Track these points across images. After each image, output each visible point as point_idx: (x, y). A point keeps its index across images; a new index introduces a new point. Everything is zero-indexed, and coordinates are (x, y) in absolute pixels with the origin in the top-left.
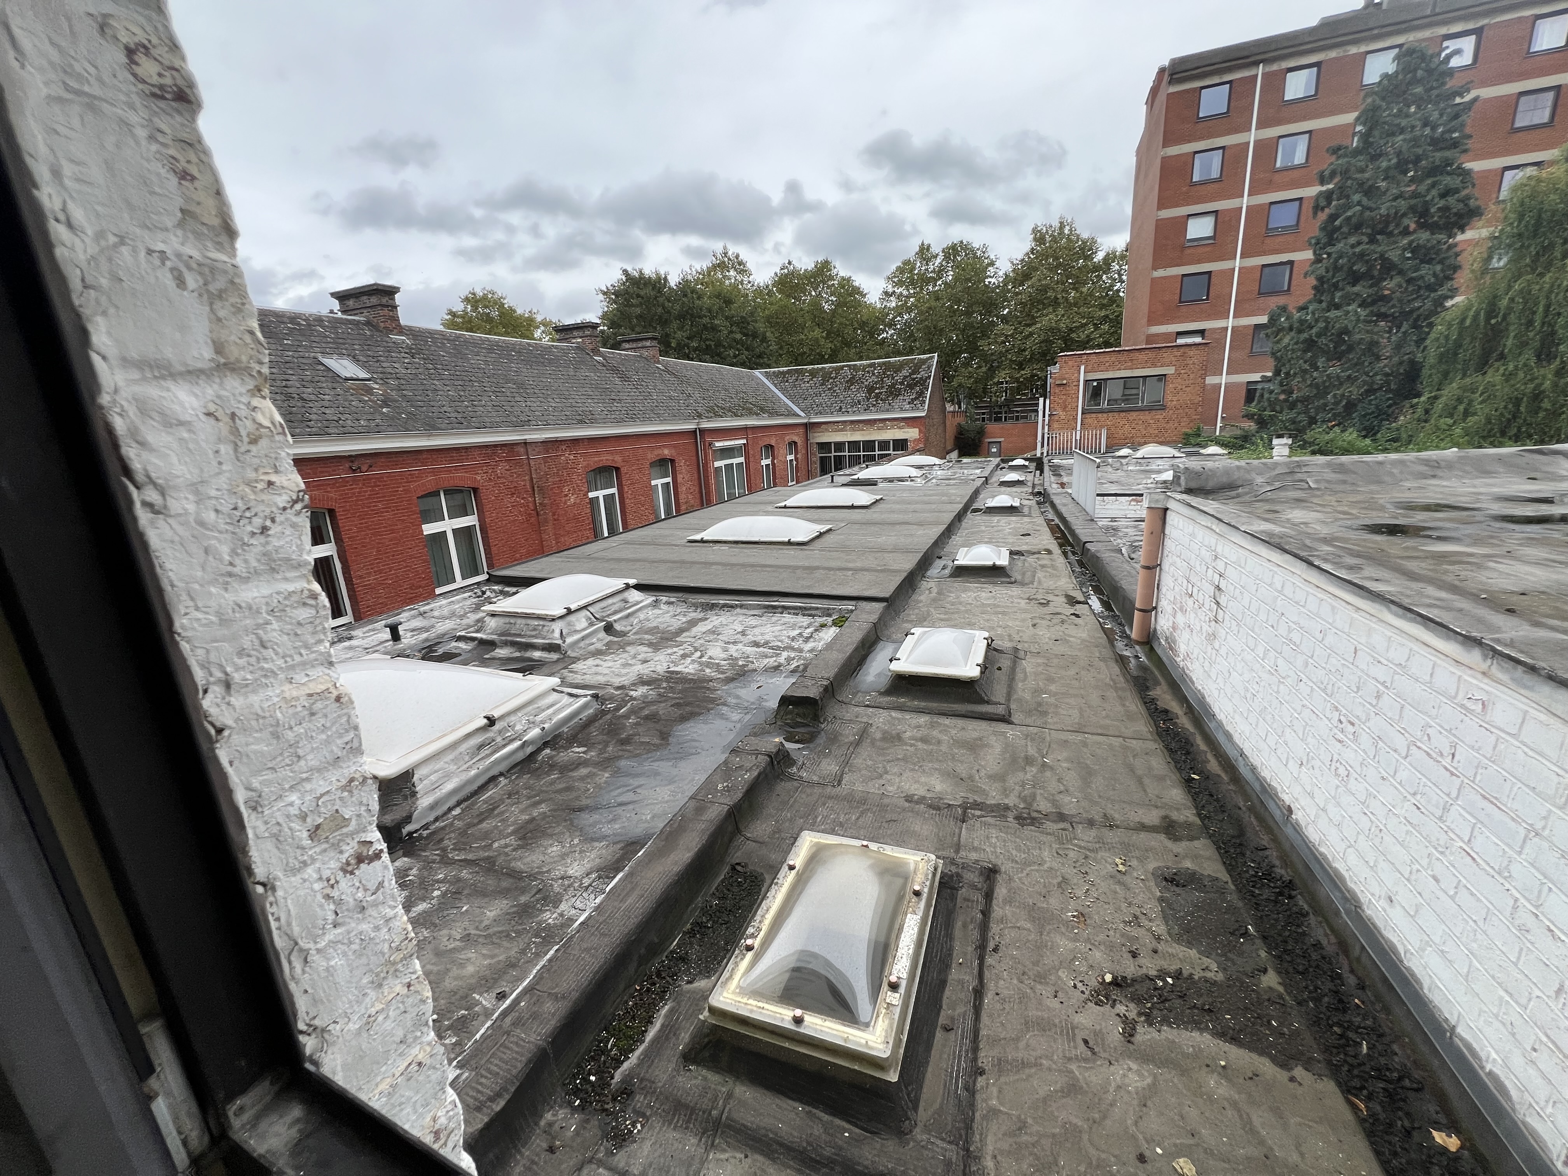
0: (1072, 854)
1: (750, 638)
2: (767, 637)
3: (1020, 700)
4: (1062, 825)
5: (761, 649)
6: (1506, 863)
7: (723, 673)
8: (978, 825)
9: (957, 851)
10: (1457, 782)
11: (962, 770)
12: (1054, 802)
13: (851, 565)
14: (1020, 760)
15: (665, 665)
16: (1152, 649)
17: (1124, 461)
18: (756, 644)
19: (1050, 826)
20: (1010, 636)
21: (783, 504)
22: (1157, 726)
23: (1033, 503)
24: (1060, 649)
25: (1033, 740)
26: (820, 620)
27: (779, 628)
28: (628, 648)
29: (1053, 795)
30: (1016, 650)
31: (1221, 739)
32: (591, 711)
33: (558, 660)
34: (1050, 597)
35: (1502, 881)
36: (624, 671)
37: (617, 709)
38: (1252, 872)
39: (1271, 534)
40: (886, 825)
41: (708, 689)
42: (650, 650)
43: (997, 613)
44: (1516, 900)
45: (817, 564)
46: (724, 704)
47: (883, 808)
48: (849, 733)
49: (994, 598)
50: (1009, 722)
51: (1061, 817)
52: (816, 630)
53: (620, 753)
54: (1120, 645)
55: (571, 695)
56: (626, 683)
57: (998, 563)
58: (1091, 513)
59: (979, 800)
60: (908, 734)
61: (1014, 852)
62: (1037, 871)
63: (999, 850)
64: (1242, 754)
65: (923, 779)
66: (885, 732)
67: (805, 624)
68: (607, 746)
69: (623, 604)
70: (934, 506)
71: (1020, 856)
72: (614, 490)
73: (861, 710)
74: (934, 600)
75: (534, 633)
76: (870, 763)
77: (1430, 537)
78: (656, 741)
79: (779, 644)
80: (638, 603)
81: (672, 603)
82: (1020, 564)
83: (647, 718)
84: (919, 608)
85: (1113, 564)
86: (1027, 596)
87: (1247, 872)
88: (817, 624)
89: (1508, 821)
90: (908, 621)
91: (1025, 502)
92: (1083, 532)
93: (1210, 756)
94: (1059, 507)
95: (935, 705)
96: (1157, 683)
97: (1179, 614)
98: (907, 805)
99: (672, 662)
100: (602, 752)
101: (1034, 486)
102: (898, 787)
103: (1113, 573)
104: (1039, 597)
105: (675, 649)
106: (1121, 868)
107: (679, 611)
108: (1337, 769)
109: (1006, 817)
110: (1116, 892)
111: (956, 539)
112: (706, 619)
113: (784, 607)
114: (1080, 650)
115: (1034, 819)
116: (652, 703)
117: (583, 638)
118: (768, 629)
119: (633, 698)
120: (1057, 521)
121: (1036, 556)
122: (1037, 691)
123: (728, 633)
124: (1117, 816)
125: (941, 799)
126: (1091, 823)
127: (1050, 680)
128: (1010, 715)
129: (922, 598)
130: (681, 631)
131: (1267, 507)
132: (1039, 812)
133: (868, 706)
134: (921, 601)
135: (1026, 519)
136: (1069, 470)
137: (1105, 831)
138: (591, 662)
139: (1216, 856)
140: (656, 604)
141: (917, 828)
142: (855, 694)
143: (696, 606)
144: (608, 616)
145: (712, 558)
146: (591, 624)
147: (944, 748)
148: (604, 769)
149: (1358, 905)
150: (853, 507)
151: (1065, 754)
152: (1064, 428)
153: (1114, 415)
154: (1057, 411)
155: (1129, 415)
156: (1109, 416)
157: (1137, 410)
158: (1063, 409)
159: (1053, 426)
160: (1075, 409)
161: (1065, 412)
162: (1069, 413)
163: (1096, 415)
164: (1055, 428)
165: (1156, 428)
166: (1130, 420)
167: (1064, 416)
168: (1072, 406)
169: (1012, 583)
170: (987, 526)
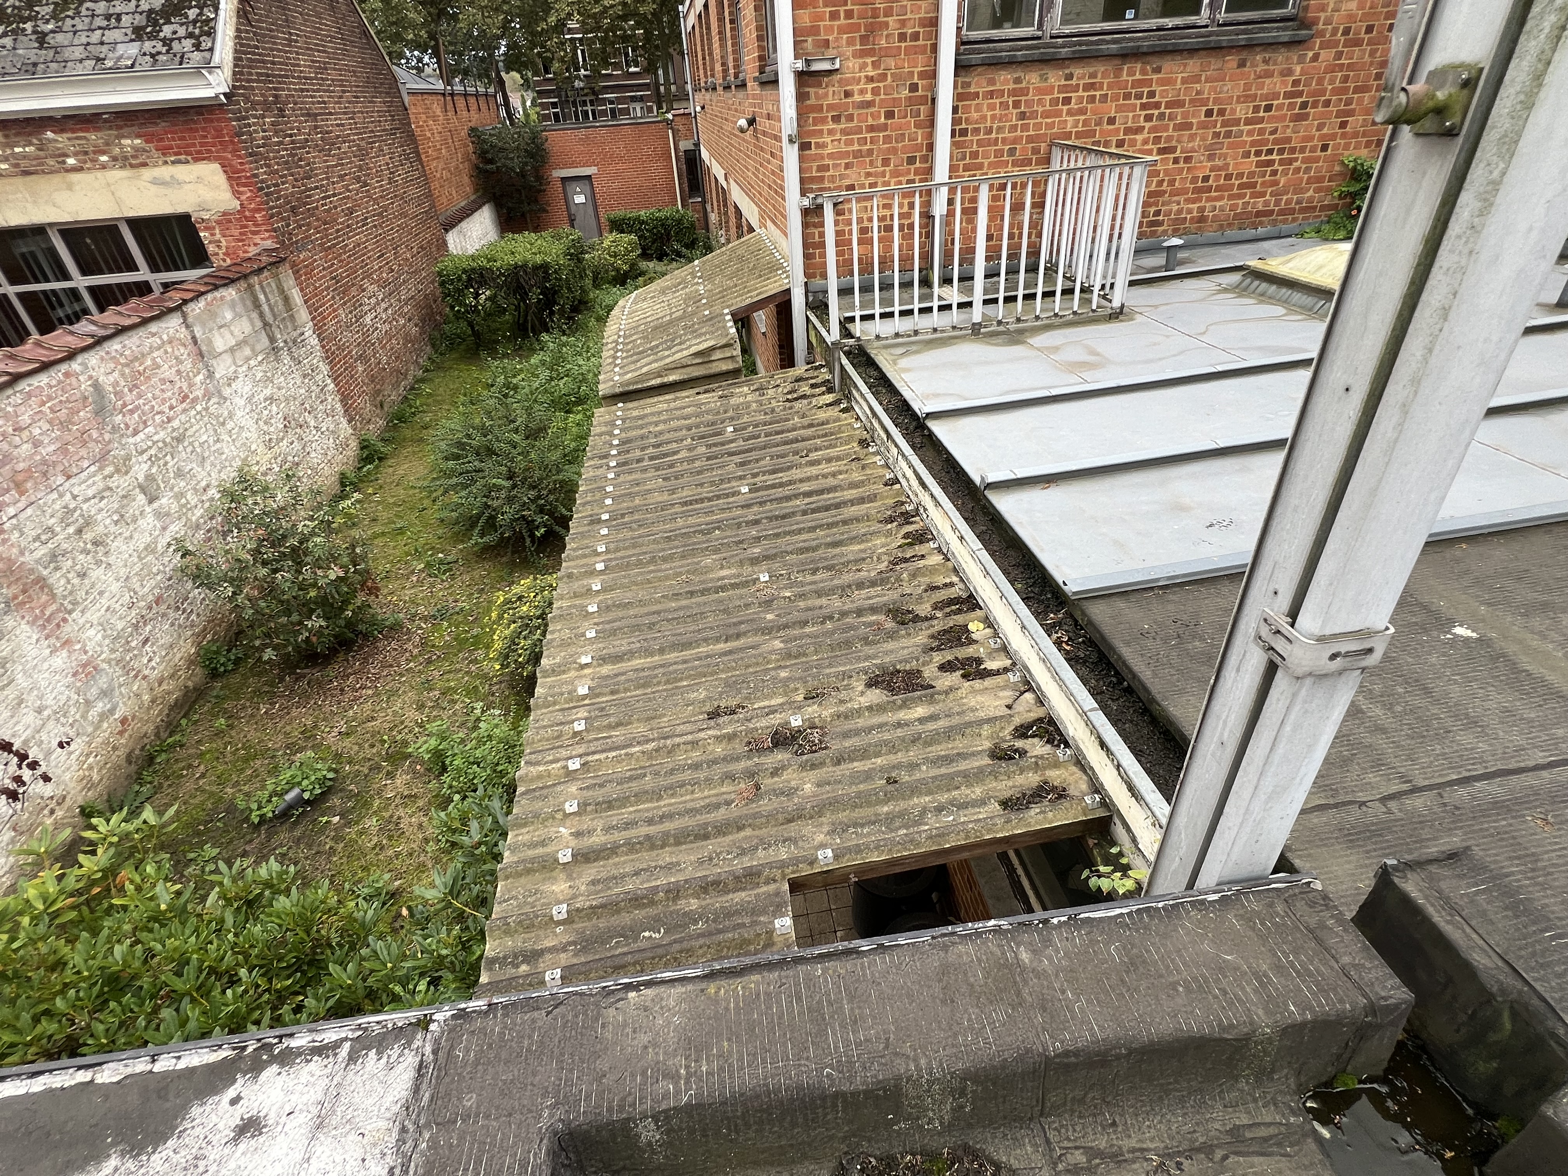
152: (870, 152)
153: (1093, 75)
154: (831, 53)
155: (1155, 77)
156: (1074, 82)
157: (1192, 51)
158: (864, 39)
159: (818, 145)
160: (921, 42)
161: (869, 60)
162: (891, 62)
163: (1018, 81)
164: (831, 156)
165: (1253, 143)
166: (1157, 106)
167: (870, 86)
168: (903, 23)
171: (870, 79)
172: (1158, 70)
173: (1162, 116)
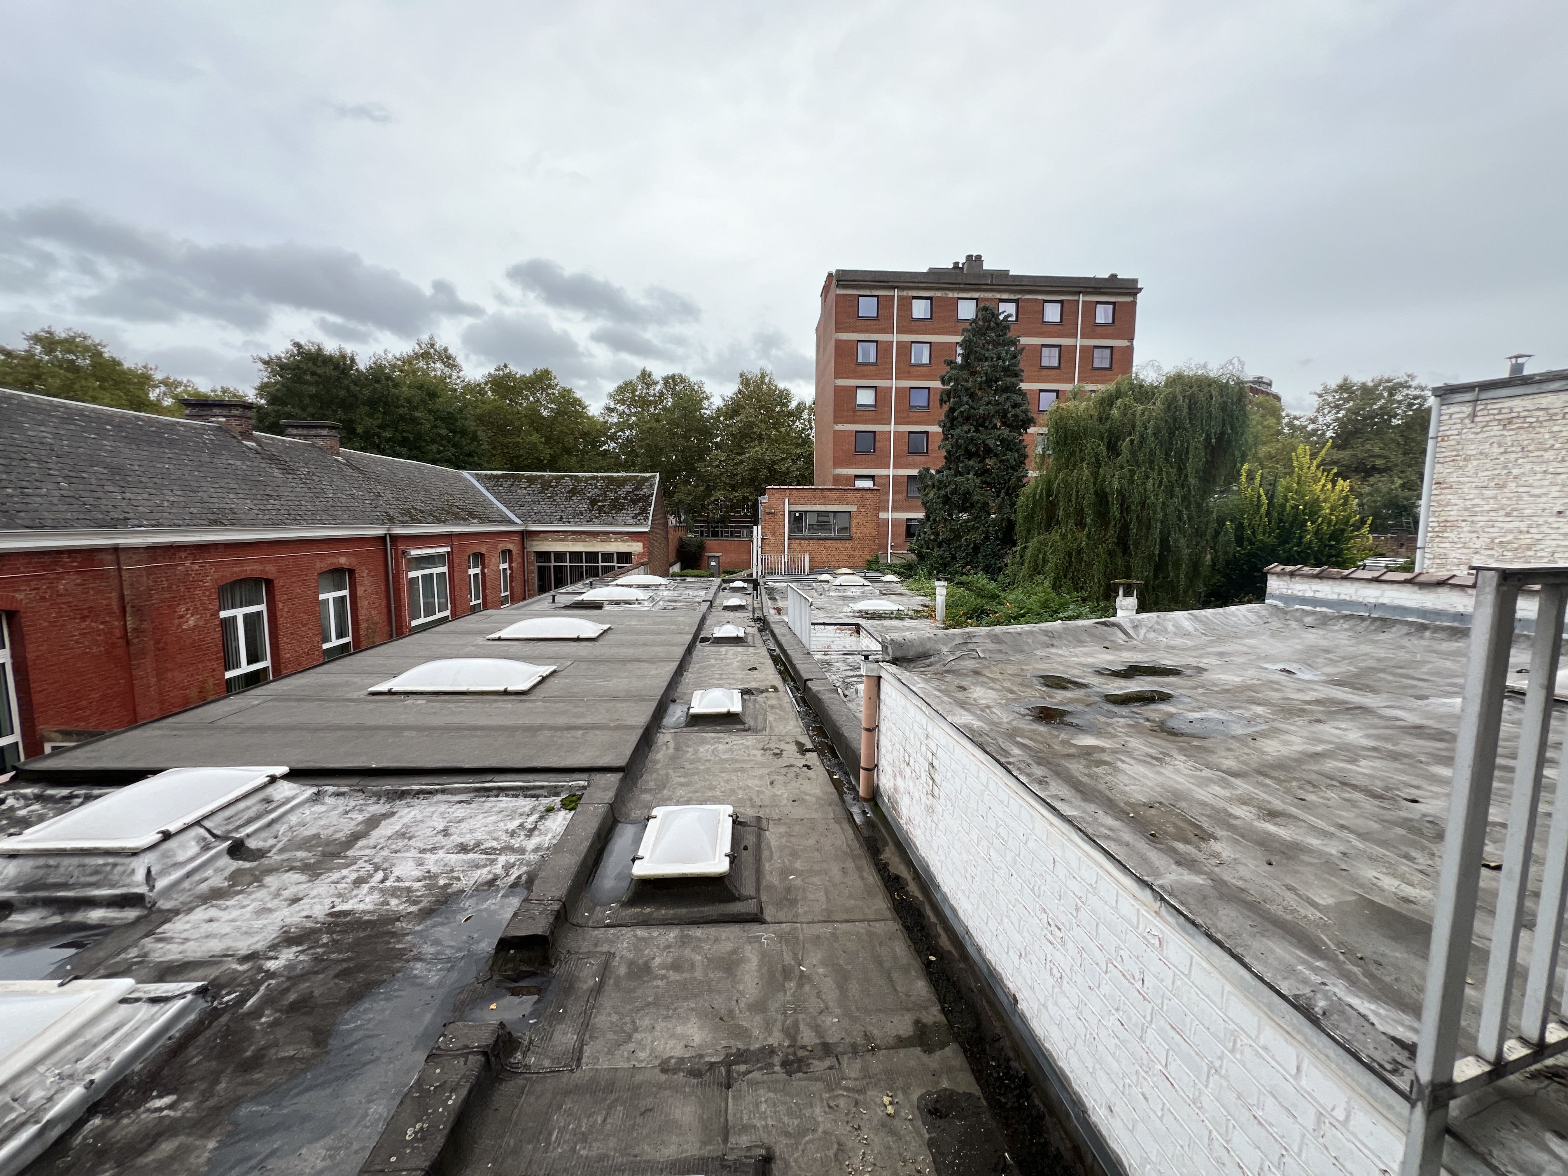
0: (842, 1102)
1: (456, 839)
2: (479, 836)
3: (770, 887)
4: (827, 1062)
5: (471, 855)
6: (1197, 1094)
7: (415, 903)
8: (744, 1086)
9: (726, 1140)
10: (1149, 1006)
11: (719, 1002)
12: (818, 1029)
13: (580, 721)
14: (778, 975)
15: (327, 902)
16: (876, 804)
17: (826, 586)
18: (464, 848)
19: (819, 1066)
20: (751, 800)
21: (496, 636)
22: (893, 899)
23: (753, 631)
24: (798, 812)
25: (787, 942)
26: (546, 802)
27: (494, 818)
28: (268, 880)
29: (815, 1018)
30: (759, 819)
31: (948, 913)
32: (192, 1017)
33: (138, 921)
34: (783, 746)
35: (1197, 1111)
36: (258, 924)
37: (241, 1001)
38: (995, 1075)
39: (972, 730)
40: (639, 1120)
41: (394, 934)
42: (304, 878)
43: (736, 770)
44: (1210, 1132)
45: (540, 721)
46: (418, 958)
47: (635, 1090)
48: (588, 978)
49: (731, 750)
50: (762, 921)
51: (827, 1049)
52: (541, 818)
53: (241, 1091)
54: (848, 798)
55: (154, 1000)
56: (260, 946)
57: (732, 710)
58: (807, 646)
59: (741, 1046)
60: (658, 960)
61: (786, 1119)
62: (811, 1141)
63: (770, 1122)
64: (968, 932)
65: (679, 1029)
66: (631, 964)
67: (527, 809)
68: (217, 1082)
69: (262, 807)
70: (664, 637)
71: (793, 1123)
72: (262, 608)
73: (599, 933)
74: (673, 759)
75: (93, 879)
76: (615, 1018)
77: (1071, 725)
78: (307, 1051)
79: (494, 844)
80: (288, 800)
81: (343, 794)
82: (750, 705)
83: (293, 1008)
84: (657, 771)
85: (833, 707)
86: (761, 746)
87: (991, 1074)
88: (542, 808)
89: (1193, 1054)
90: (646, 791)
91: (749, 630)
92: (804, 669)
93: (940, 930)
94: (780, 637)
95: (683, 911)
96: (886, 844)
97: (899, 778)
98: (664, 1077)
99: (339, 895)
100: (206, 1095)
101: (754, 609)
102: (652, 1050)
103: (834, 717)
104: (772, 746)
105: (345, 872)
106: (890, 1110)
107: (352, 803)
108: (1051, 969)
109: (772, 1065)
110: (890, 1148)
111: (689, 677)
112: (393, 814)
113: (501, 789)
114: (816, 811)
115: (800, 1060)
116: (304, 976)
117: (188, 875)
118: (479, 822)
119: (270, 975)
120: (778, 651)
121: (765, 694)
122: (784, 872)
123: (424, 835)
124: (875, 1032)
125: (701, 1056)
126: (854, 1050)
127: (794, 854)
128: (762, 913)
129: (659, 756)
130: (355, 837)
131: (957, 682)
132: (803, 1047)
133: (608, 926)
134: (658, 762)
135: (751, 650)
136: (784, 593)
137: (868, 1056)
138: (200, 914)
139: (966, 1065)
140: (317, 797)
141: (677, 1114)
142: (591, 911)
143: (378, 796)
144: (237, 829)
145: (404, 719)
146: (206, 848)
147: (698, 974)
148: (206, 1135)
149: (1085, 1111)
150: (578, 639)
151: (819, 956)
152: (774, 550)
153: (813, 542)
154: (767, 536)
156: (810, 542)
157: (831, 539)
158: (773, 534)
159: (765, 548)
160: (783, 535)
161: (774, 537)
162: (778, 538)
163: (800, 541)
164: (767, 550)
165: (846, 554)
166: (826, 547)
168: (780, 532)
169: (746, 731)
170: (716, 660)
171: (774, 540)
172: (825, 542)
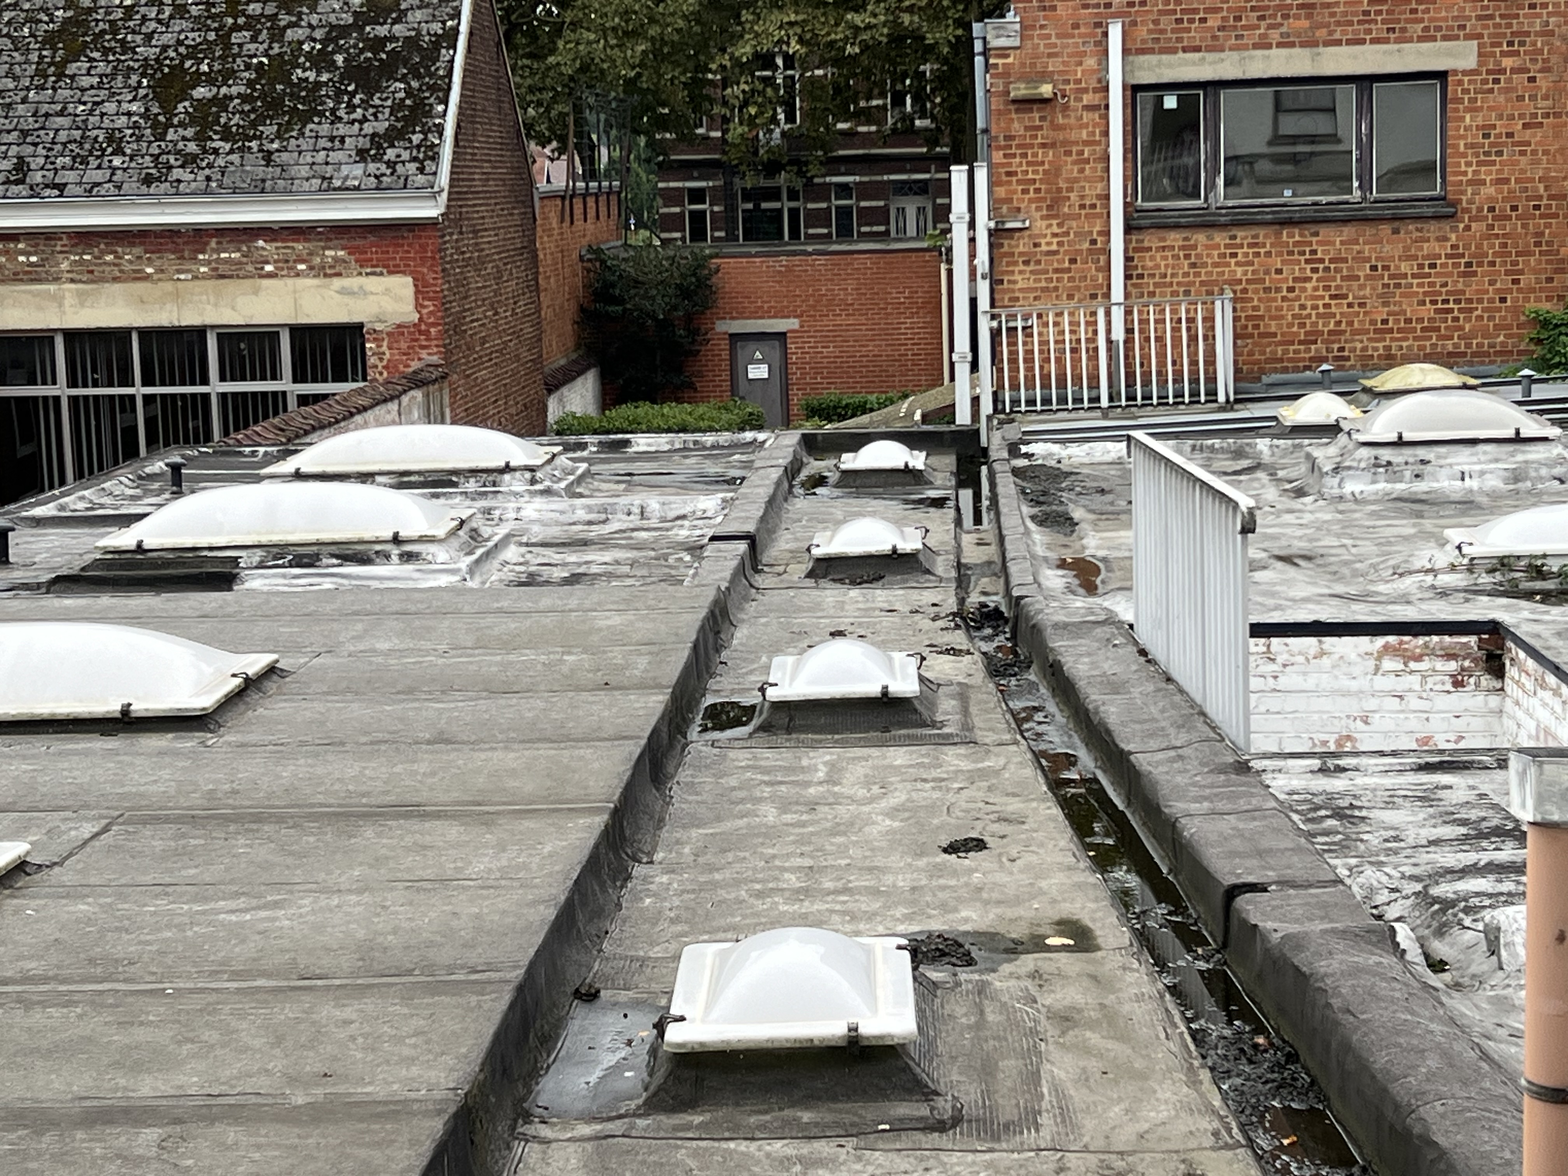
13: (149, 1087)
17: (1325, 451)
70: (531, 708)
82: (957, 1009)
94: (1094, 697)
101: (961, 571)
121: (1028, 962)
135: (955, 758)
150: (126, 723)
152: (1056, 289)
153: (1255, 236)
154: (1022, 216)
155: (1314, 239)
156: (1238, 241)
157: (1345, 221)
158: (1049, 207)
159: (1009, 282)
160: (1098, 210)
161: (1055, 222)
162: (1074, 224)
163: (1186, 239)
164: (1021, 290)
165: (1425, 294)
166: (1322, 261)
167: (1055, 240)
168: (1082, 197)
169: (941, 1127)
170: (785, 806)
171: (1055, 235)
172: (1316, 234)
173: (1327, 269)
